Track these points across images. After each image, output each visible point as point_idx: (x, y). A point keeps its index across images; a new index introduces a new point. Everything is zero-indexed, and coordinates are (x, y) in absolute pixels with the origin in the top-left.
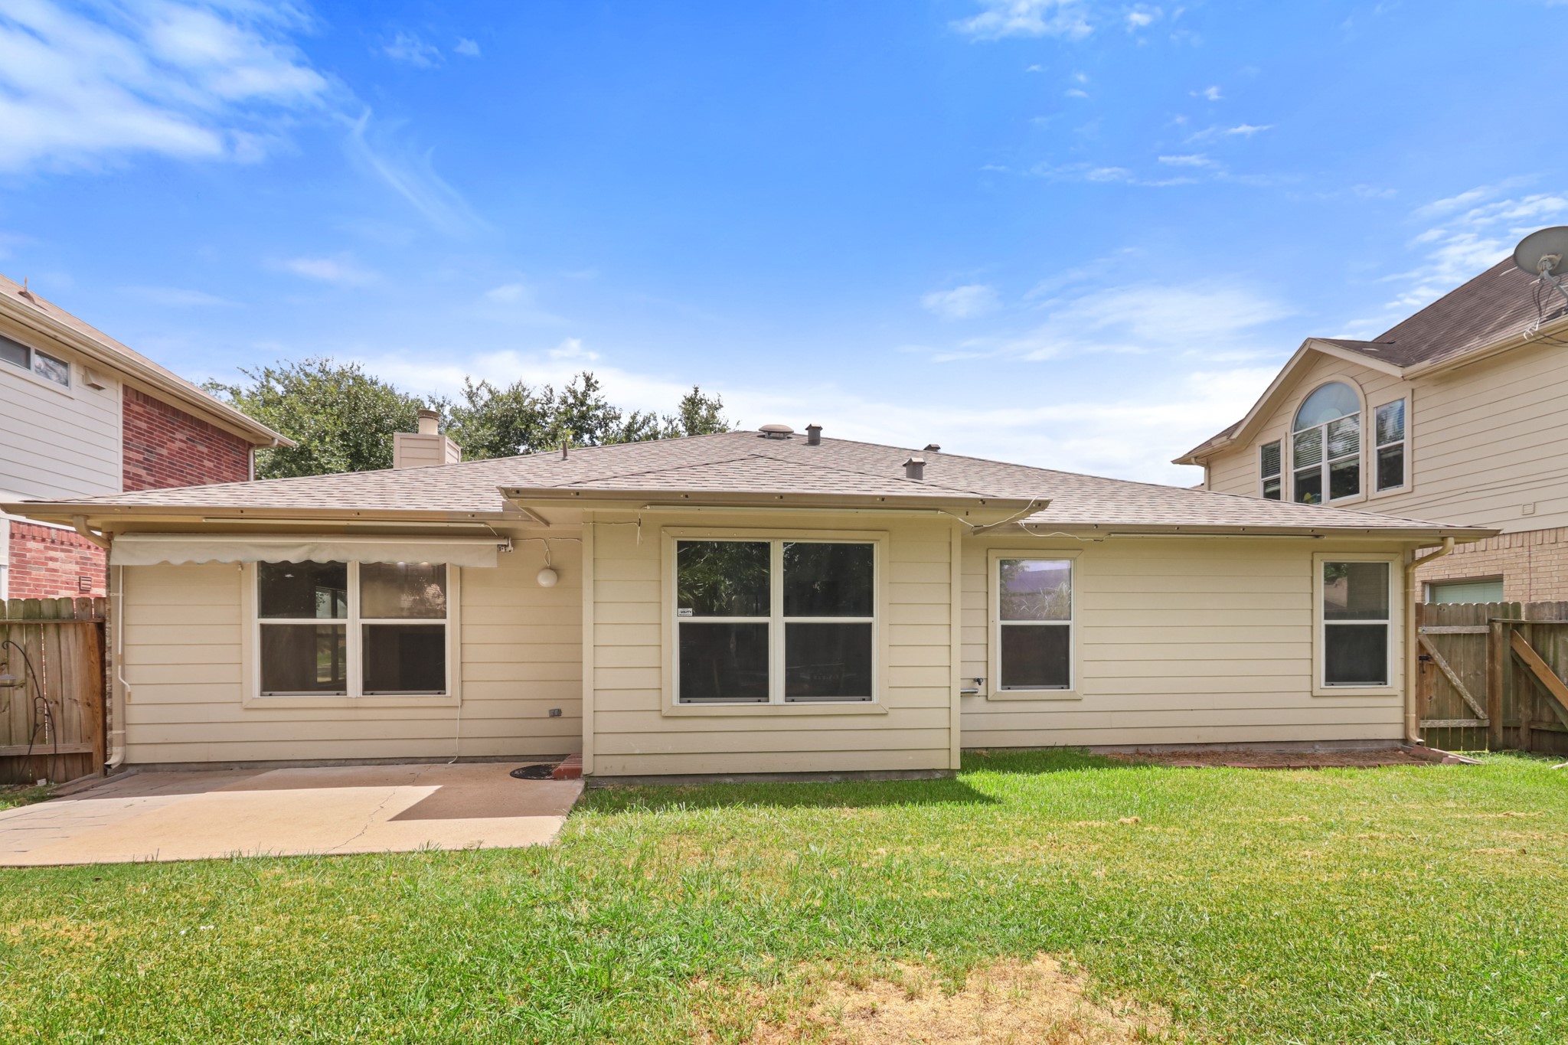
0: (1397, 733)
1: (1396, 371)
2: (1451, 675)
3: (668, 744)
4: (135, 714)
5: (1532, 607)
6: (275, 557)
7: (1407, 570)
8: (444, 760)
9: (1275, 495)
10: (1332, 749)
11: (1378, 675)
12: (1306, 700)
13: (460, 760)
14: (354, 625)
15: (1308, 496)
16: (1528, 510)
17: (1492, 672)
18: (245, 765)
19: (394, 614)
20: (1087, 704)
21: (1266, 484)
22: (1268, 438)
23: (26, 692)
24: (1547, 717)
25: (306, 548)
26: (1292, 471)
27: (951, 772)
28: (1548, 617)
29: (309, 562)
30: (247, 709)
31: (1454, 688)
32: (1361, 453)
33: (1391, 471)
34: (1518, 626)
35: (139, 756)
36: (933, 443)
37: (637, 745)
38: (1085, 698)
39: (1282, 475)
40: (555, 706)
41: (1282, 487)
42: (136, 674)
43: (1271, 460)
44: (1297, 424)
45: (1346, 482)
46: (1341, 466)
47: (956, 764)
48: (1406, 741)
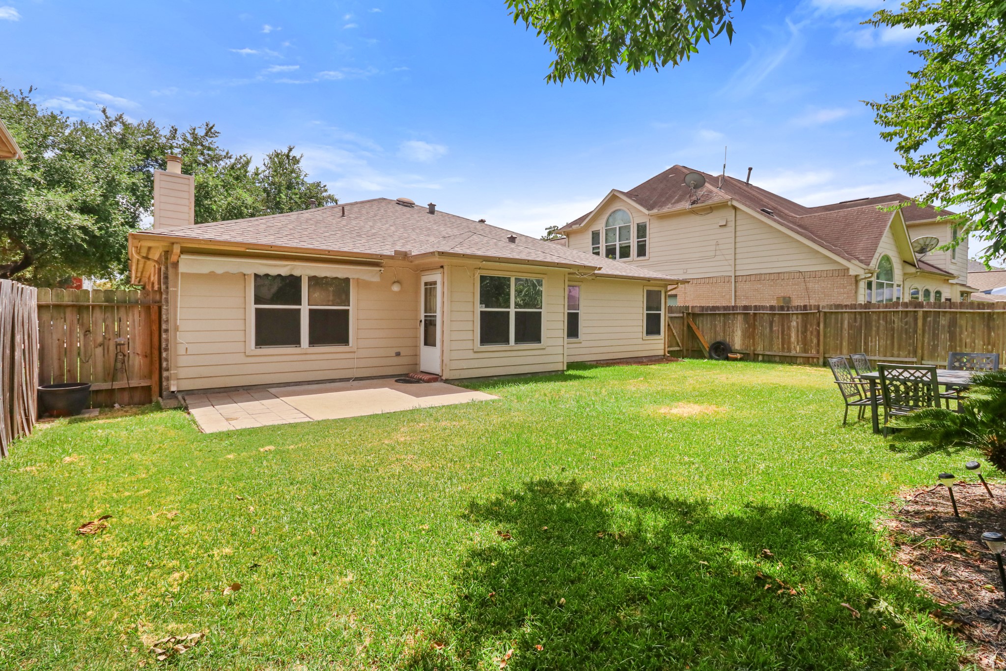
0: (661, 353)
1: (647, 212)
2: (674, 331)
3: (475, 364)
4: (183, 361)
5: (693, 307)
6: (262, 271)
7: (666, 292)
8: (348, 380)
9: (598, 254)
10: (647, 359)
11: (658, 333)
12: (641, 341)
13: (356, 379)
14: (305, 309)
15: (610, 256)
16: (685, 271)
17: (683, 330)
18: (246, 388)
19: (325, 303)
20: (584, 344)
21: (594, 249)
22: (595, 228)
23: (104, 349)
24: (696, 346)
25: (289, 267)
26: (604, 245)
27: (563, 371)
28: (697, 311)
29: (291, 276)
30: (248, 356)
31: (674, 336)
32: (631, 241)
33: (642, 251)
34: (688, 314)
35: (186, 385)
36: (483, 219)
37: (464, 365)
38: (583, 342)
39: (600, 245)
40: (397, 350)
41: (600, 250)
42: (181, 337)
43: (596, 236)
44: (607, 224)
45: (625, 252)
46: (623, 245)
47: (565, 368)
48: (664, 355)
